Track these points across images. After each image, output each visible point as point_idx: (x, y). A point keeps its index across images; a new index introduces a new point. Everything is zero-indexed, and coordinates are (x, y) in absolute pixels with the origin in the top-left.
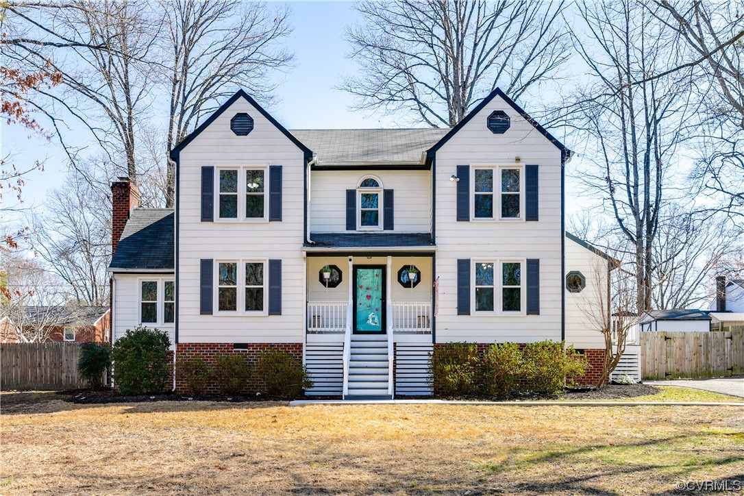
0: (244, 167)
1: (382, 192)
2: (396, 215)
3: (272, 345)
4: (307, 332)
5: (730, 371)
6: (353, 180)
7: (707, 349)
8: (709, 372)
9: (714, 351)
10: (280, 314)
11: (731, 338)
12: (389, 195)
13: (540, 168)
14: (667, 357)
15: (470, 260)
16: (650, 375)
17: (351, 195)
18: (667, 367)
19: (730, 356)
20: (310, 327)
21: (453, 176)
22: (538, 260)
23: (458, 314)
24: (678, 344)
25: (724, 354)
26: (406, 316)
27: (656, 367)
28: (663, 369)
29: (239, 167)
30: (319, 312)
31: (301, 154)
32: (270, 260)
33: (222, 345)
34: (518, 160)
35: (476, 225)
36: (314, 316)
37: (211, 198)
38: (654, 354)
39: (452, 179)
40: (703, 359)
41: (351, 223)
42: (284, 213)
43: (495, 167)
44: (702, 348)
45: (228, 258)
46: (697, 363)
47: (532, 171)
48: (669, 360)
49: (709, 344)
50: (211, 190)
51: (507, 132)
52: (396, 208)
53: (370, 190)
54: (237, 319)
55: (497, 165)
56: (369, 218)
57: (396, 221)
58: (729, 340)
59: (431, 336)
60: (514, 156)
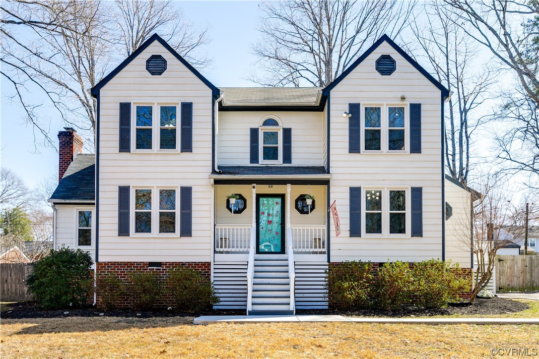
0: (158, 104)
1: (282, 130)
2: (293, 150)
3: (183, 264)
4: (215, 252)
6: (256, 120)
7: (531, 269)
8: (533, 287)
9: (536, 270)
10: (191, 236)
12: (287, 133)
13: (422, 106)
14: (500, 275)
15: (360, 188)
17: (254, 132)
18: (500, 282)
20: (218, 247)
21: (345, 113)
22: (421, 188)
23: (350, 237)
24: (509, 265)
26: (304, 239)
28: (498, 284)
29: (154, 104)
30: (225, 235)
31: (210, 92)
32: (181, 187)
33: (138, 263)
34: (403, 98)
35: (366, 156)
36: (221, 239)
37: (129, 131)
39: (345, 115)
40: (528, 276)
41: (254, 158)
42: (194, 145)
43: (383, 105)
44: (528, 267)
45: (143, 185)
46: (523, 280)
47: (416, 109)
48: (501, 277)
49: (533, 265)
50: (129, 124)
51: (393, 74)
52: (293, 144)
53: (270, 129)
54: (152, 241)
55: (385, 103)
56: (271, 153)
57: (293, 156)
59: (326, 255)
60: (400, 95)
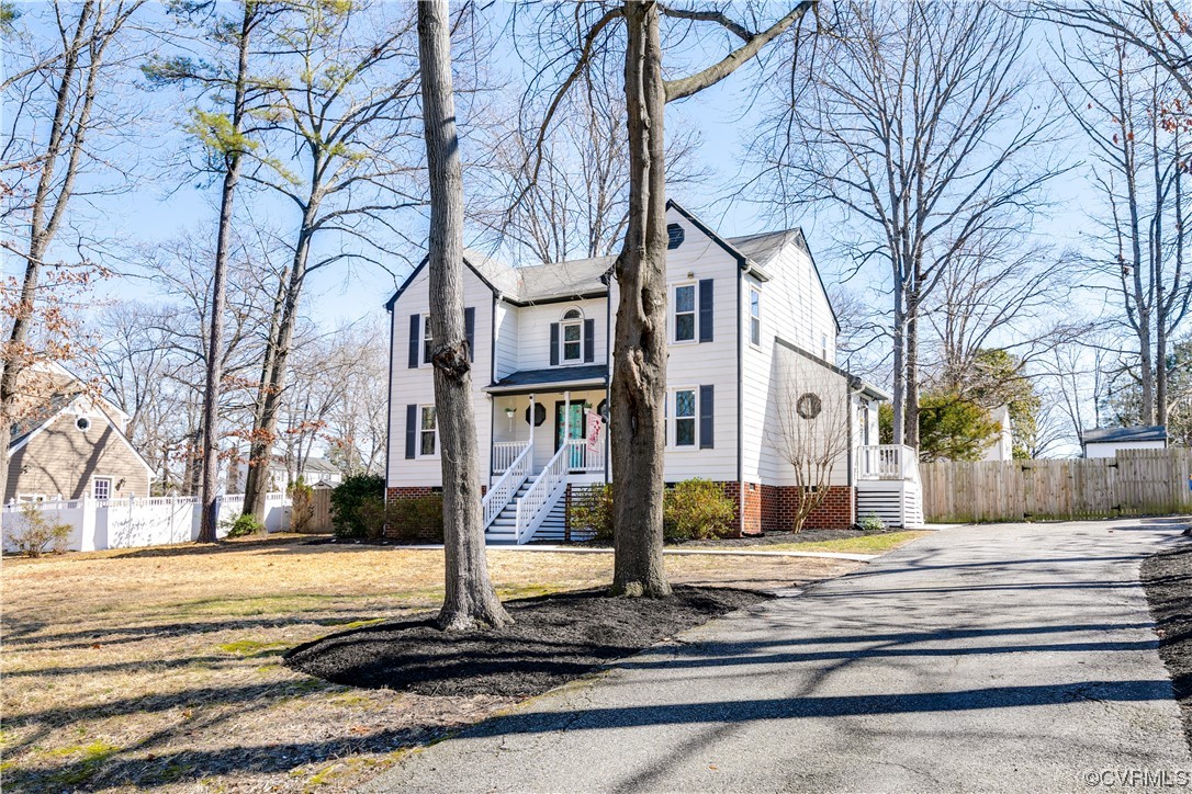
1: (583, 323)
2: (595, 345)
4: (492, 474)
5: (1116, 511)
6: (556, 313)
7: (1081, 481)
8: (1085, 512)
9: (1090, 484)
11: (1116, 466)
12: (589, 324)
13: (715, 282)
14: (1026, 493)
16: (1004, 516)
17: (555, 328)
18: (1026, 505)
19: (1116, 490)
20: (495, 469)
22: (713, 386)
24: (1039, 475)
25: (1107, 488)
27: (1011, 506)
28: (1022, 508)
31: (490, 293)
33: (423, 488)
34: (691, 275)
38: (1007, 488)
40: (1075, 494)
41: (554, 360)
42: (475, 354)
43: (669, 285)
44: (1073, 480)
45: (429, 402)
46: (1066, 500)
47: (706, 286)
48: (1028, 496)
49: (1084, 475)
50: (417, 337)
51: (682, 246)
52: (595, 338)
53: (572, 322)
54: (432, 463)
56: (572, 352)
57: (595, 352)
58: (1113, 468)
59: (604, 475)
60: (688, 270)
